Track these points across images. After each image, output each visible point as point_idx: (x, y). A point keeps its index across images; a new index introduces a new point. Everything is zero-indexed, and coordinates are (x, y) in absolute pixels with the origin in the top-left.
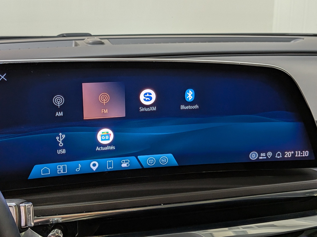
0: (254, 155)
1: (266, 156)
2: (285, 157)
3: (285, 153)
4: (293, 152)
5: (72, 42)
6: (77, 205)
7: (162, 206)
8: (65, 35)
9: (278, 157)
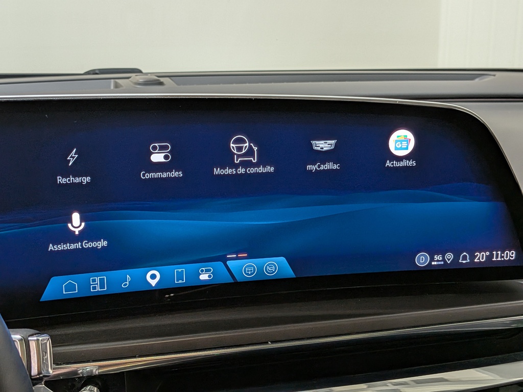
0: (422, 258)
1: (444, 260)
2: (476, 261)
3: (476, 254)
4: (488, 253)
5: (111, 82)
6: (124, 344)
7: (270, 346)
8: (97, 72)
9: (464, 262)
